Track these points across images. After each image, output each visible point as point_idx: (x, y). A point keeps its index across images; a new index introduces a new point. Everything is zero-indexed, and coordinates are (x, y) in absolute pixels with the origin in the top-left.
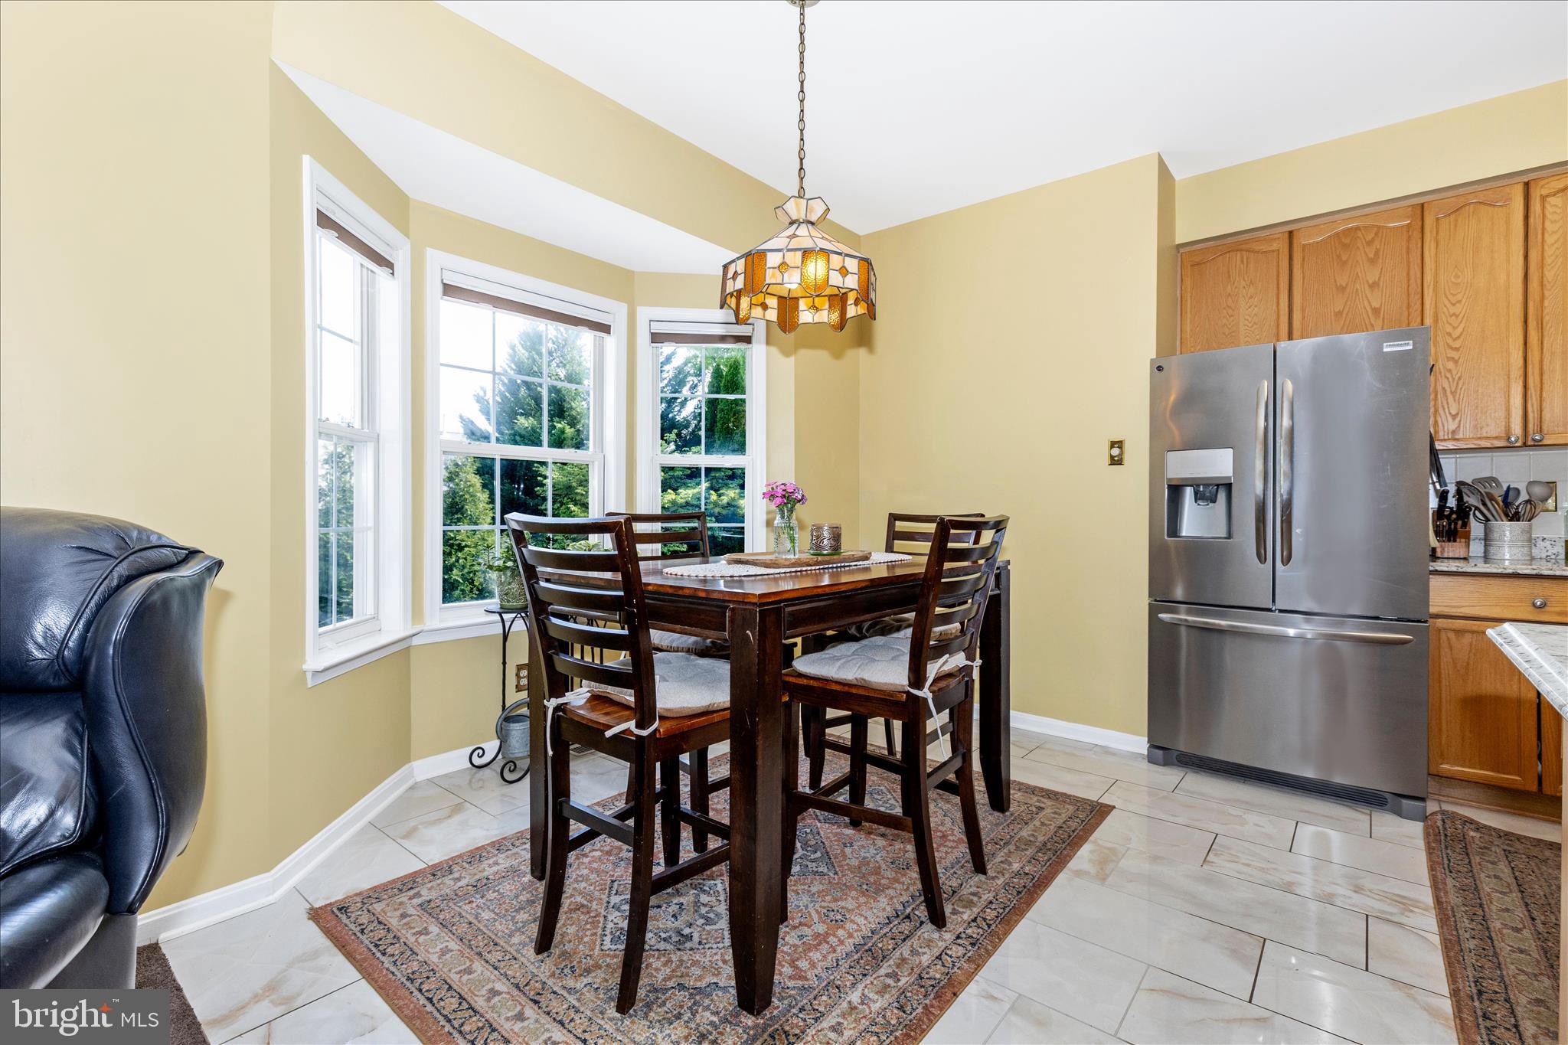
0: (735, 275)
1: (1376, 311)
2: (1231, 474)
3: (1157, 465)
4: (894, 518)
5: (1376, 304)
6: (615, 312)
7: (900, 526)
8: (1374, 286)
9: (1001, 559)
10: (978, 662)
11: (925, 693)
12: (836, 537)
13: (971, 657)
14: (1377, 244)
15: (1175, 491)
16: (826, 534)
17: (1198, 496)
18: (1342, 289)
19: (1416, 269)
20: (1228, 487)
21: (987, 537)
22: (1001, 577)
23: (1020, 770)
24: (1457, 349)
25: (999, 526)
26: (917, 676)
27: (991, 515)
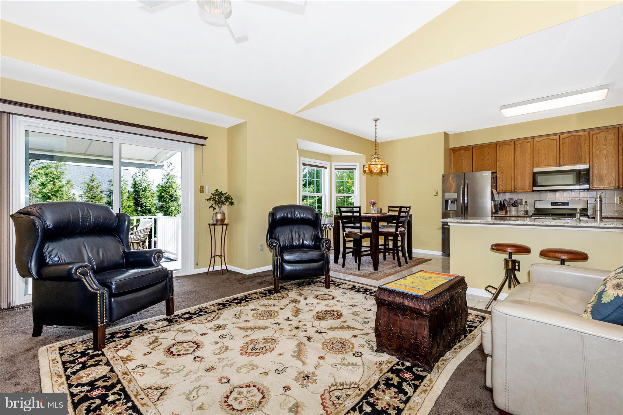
0: (366, 168)
1: (488, 164)
2: (457, 198)
3: (443, 196)
4: (389, 207)
5: (488, 163)
6: (327, 164)
7: (390, 209)
8: (488, 159)
9: (410, 213)
10: (406, 230)
11: (398, 232)
12: (381, 210)
13: (405, 229)
14: (488, 151)
15: (447, 201)
16: (379, 209)
17: (452, 202)
18: (482, 160)
19: (495, 157)
20: (456, 200)
21: (408, 209)
22: (411, 216)
23: (414, 256)
24: (503, 173)
25: (410, 207)
26: (397, 230)
27: (408, 206)
